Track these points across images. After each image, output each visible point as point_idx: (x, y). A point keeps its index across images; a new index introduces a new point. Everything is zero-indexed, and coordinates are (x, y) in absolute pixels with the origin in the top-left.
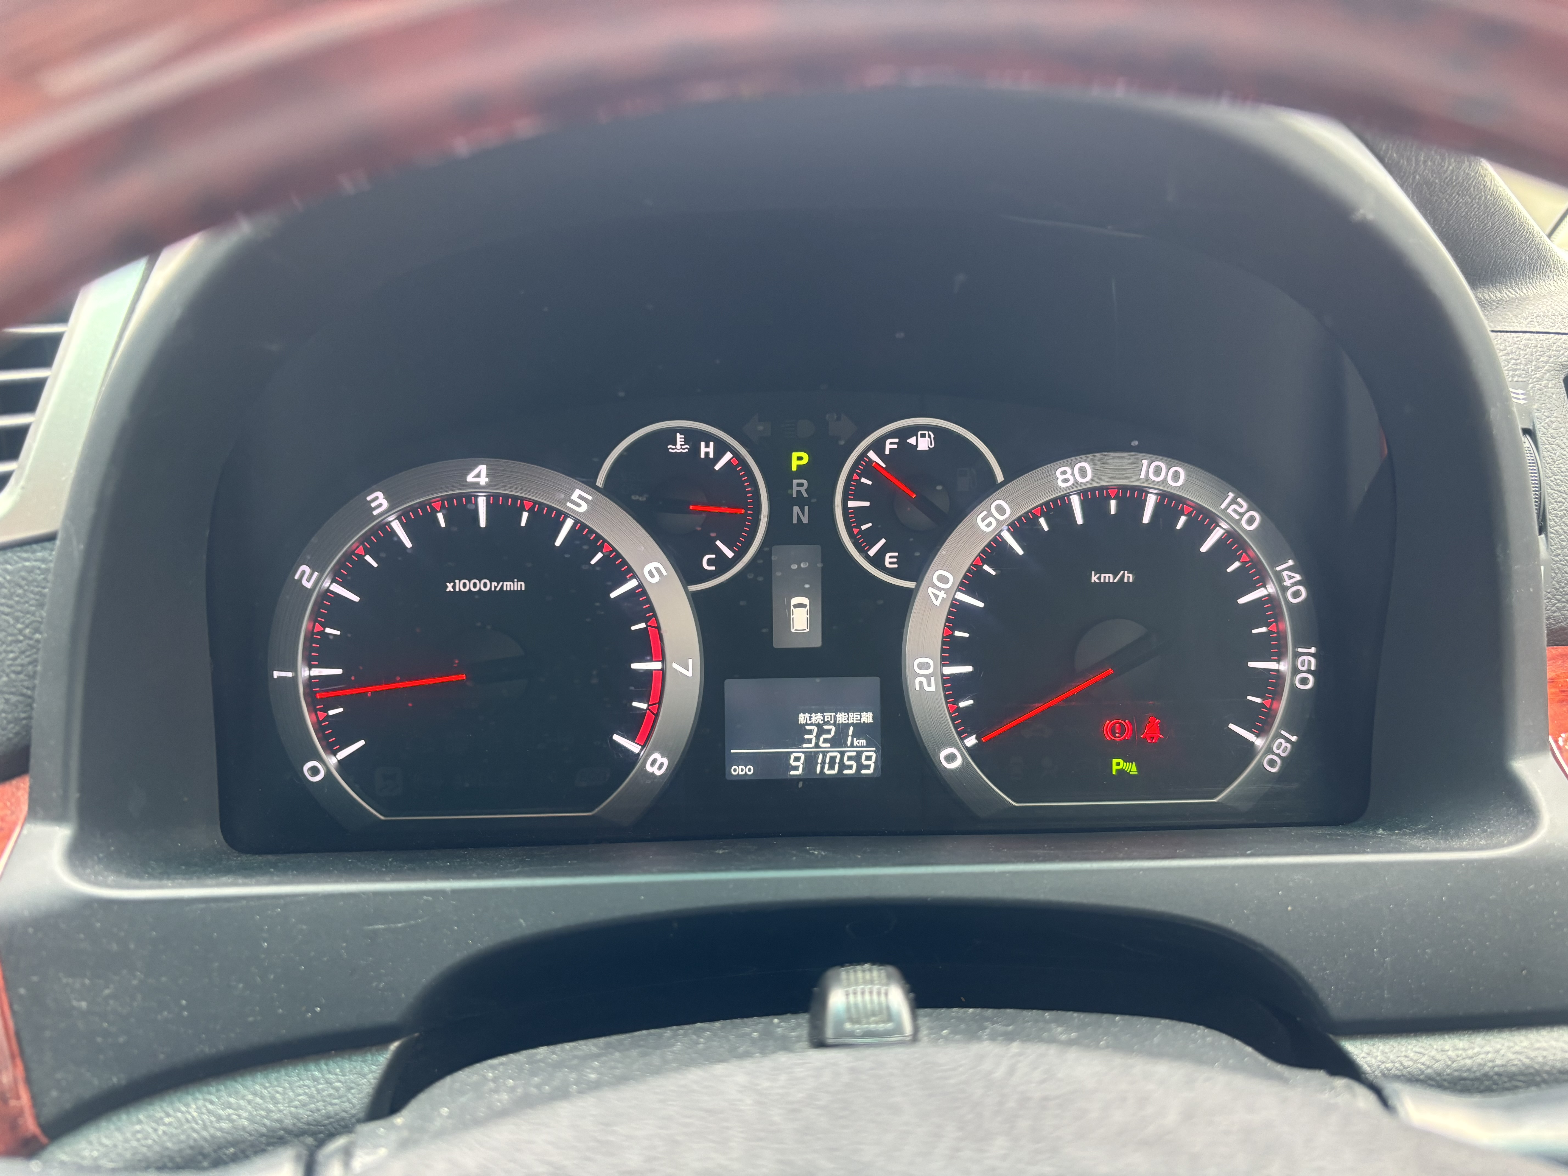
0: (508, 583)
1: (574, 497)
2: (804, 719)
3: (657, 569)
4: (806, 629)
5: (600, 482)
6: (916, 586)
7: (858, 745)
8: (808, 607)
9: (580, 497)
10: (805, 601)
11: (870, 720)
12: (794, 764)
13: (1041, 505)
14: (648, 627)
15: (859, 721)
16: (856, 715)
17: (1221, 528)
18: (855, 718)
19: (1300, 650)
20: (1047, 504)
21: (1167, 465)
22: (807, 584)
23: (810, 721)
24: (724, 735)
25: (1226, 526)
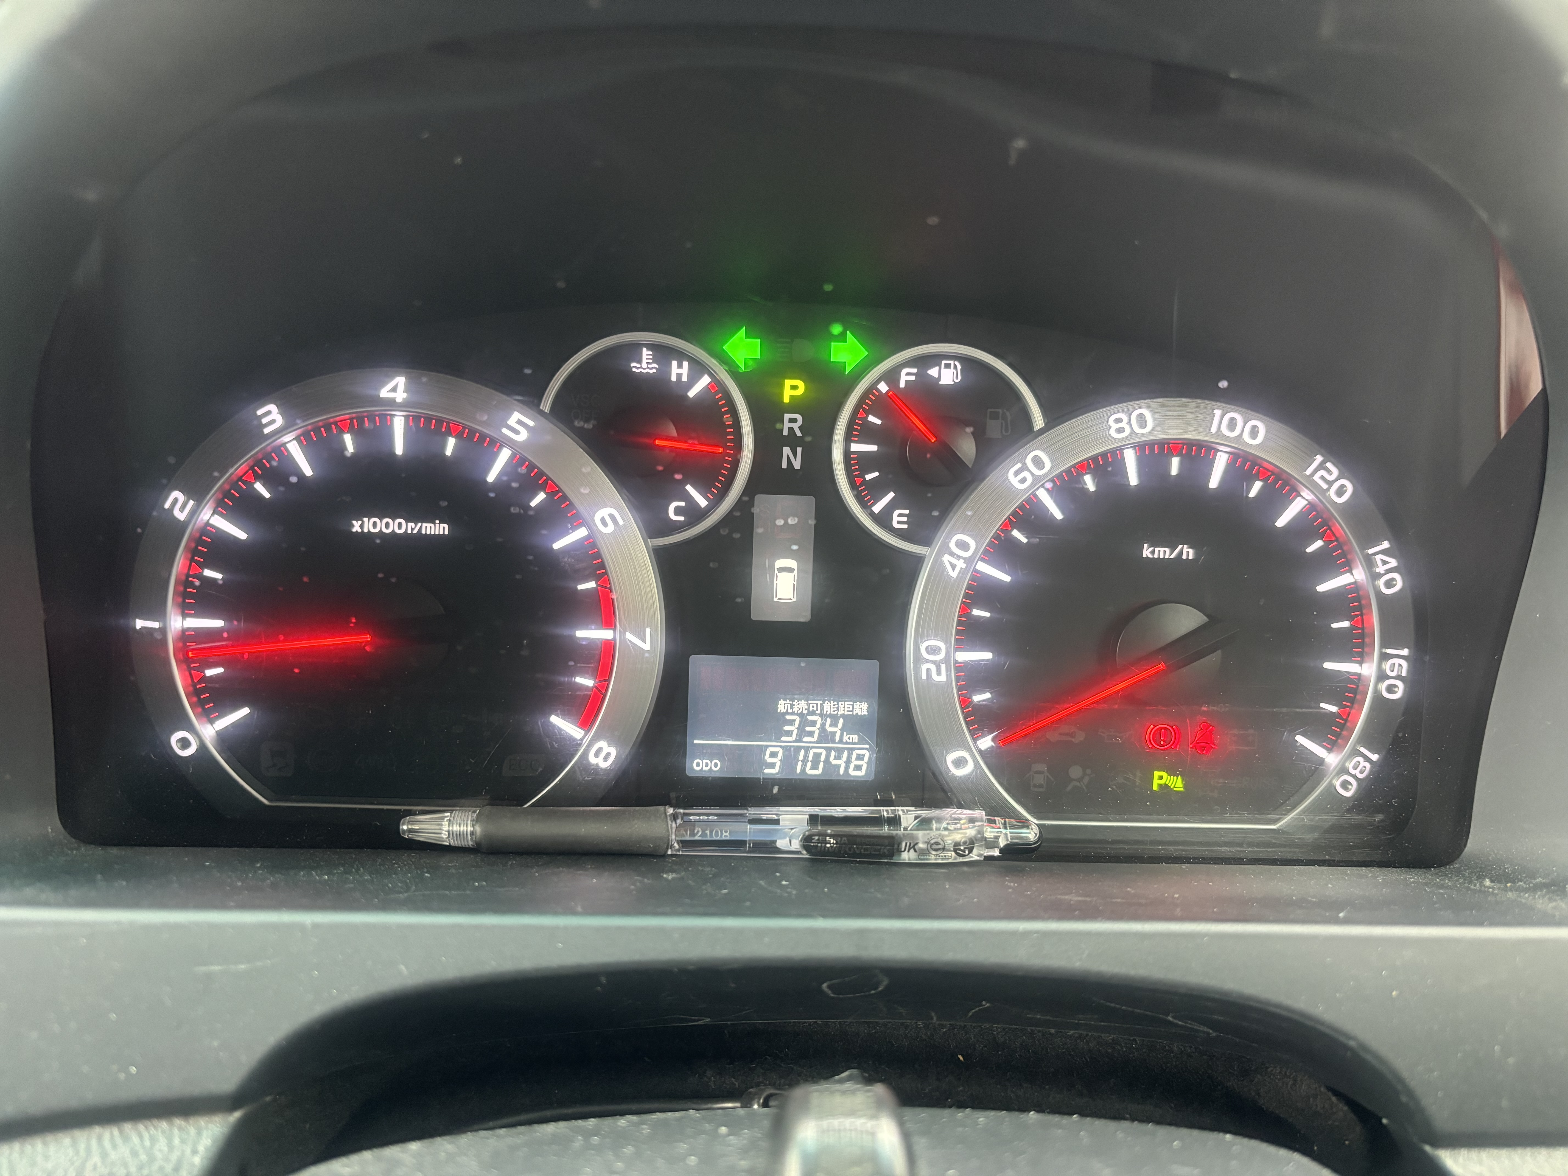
0: (429, 525)
1: (511, 422)
2: (784, 707)
3: (612, 517)
4: (792, 598)
5: (546, 404)
6: (925, 551)
7: (848, 741)
8: (795, 572)
9: (519, 422)
10: (792, 563)
11: (865, 712)
12: (770, 760)
13: (1087, 460)
14: (599, 587)
15: (851, 713)
16: (847, 705)
17: (1304, 498)
18: (846, 709)
19: (1389, 651)
20: (1094, 458)
21: (1244, 417)
22: (795, 544)
23: (792, 710)
24: (687, 722)
25: (1310, 496)
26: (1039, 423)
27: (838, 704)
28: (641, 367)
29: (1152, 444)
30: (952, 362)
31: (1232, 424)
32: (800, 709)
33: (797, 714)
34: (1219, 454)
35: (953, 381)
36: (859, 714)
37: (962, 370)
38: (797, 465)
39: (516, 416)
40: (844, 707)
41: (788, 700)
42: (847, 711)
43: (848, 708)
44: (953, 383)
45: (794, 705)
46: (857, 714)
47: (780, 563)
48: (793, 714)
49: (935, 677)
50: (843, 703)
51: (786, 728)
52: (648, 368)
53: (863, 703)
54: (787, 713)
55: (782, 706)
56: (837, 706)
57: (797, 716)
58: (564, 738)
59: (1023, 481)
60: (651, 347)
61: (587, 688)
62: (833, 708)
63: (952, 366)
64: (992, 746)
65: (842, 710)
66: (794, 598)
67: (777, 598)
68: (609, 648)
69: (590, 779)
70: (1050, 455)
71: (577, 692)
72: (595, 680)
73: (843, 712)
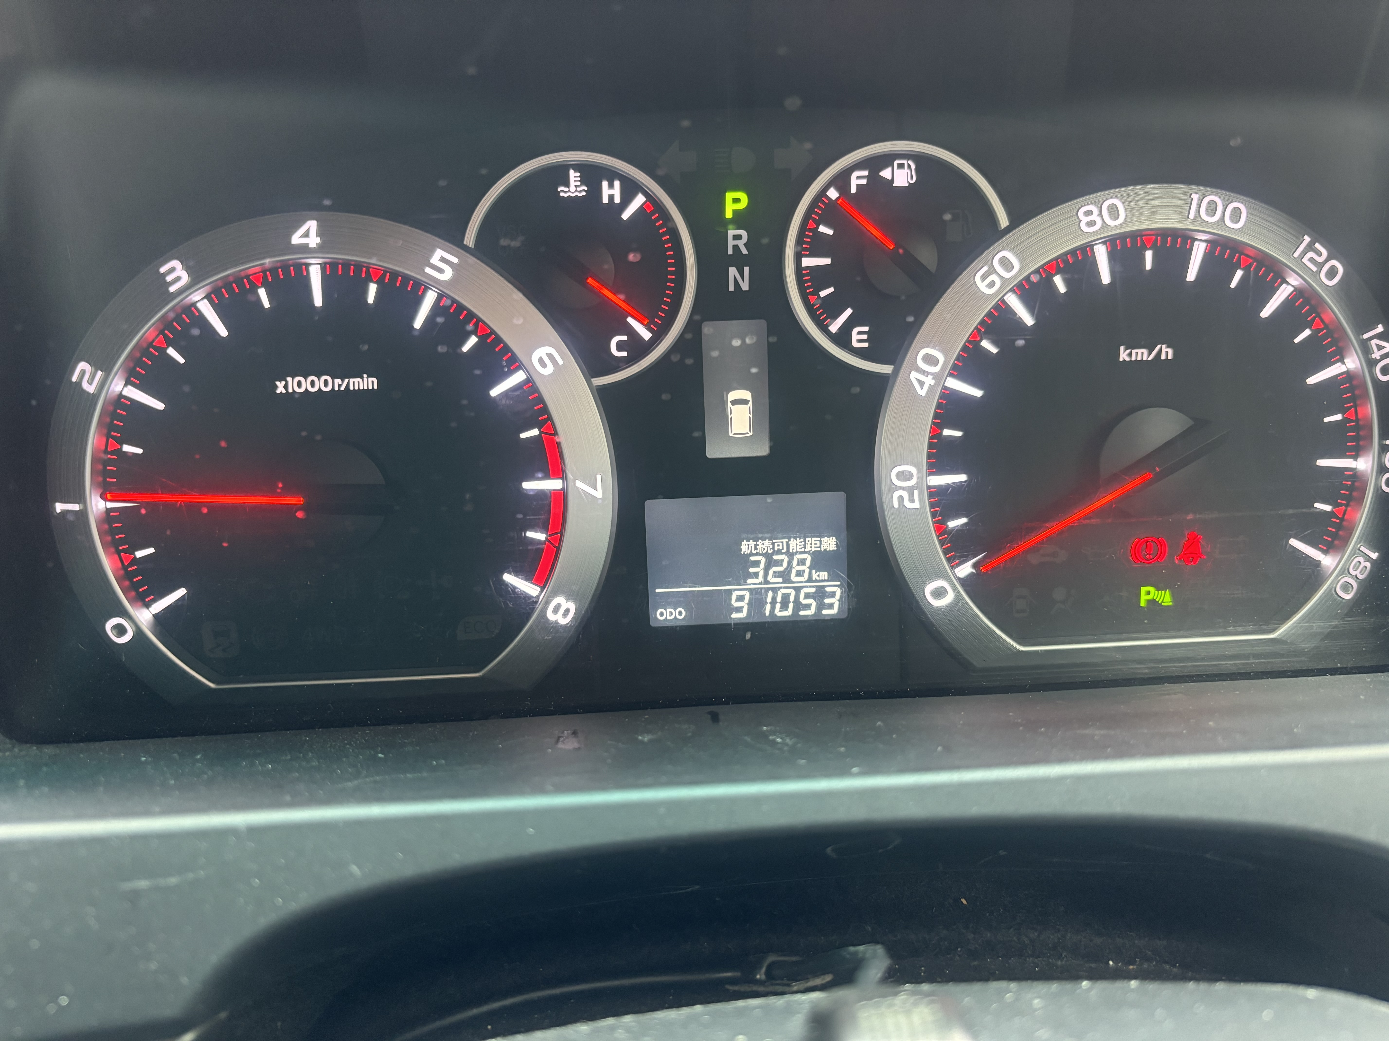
0: (356, 380)
1: (435, 260)
2: (748, 548)
3: (550, 356)
4: (749, 432)
5: (470, 239)
6: (893, 371)
7: (818, 578)
8: (750, 403)
9: (443, 260)
10: (746, 395)
11: (833, 547)
12: (737, 605)
13: (1056, 258)
14: (542, 434)
15: (819, 549)
16: (815, 541)
17: (1290, 284)
18: (813, 546)
20: (1064, 257)
21: (1223, 200)
22: (755, 366)
23: (756, 551)
24: (647, 571)
25: (1297, 280)
26: (1004, 221)
27: (805, 541)
28: (569, 191)
29: (1123, 238)
30: (905, 162)
31: (1212, 209)
32: (764, 549)
33: (762, 554)
34: (1196, 243)
35: (908, 182)
37: (916, 170)
38: (745, 286)
39: (439, 253)
40: (811, 544)
41: (751, 541)
42: (815, 547)
43: (815, 544)
44: (907, 185)
45: (758, 545)
46: (825, 550)
47: (733, 395)
48: (757, 554)
49: (907, 504)
50: (810, 539)
51: (752, 570)
52: (576, 191)
53: (831, 538)
54: (752, 554)
55: (746, 547)
56: (803, 543)
57: (762, 557)
58: (520, 596)
59: (992, 284)
60: (579, 167)
61: (539, 542)
63: (906, 166)
64: (973, 572)
65: (809, 547)
67: (733, 433)
68: (560, 498)
69: (550, 637)
70: (1018, 255)
71: (530, 548)
72: (546, 534)
73: (810, 549)
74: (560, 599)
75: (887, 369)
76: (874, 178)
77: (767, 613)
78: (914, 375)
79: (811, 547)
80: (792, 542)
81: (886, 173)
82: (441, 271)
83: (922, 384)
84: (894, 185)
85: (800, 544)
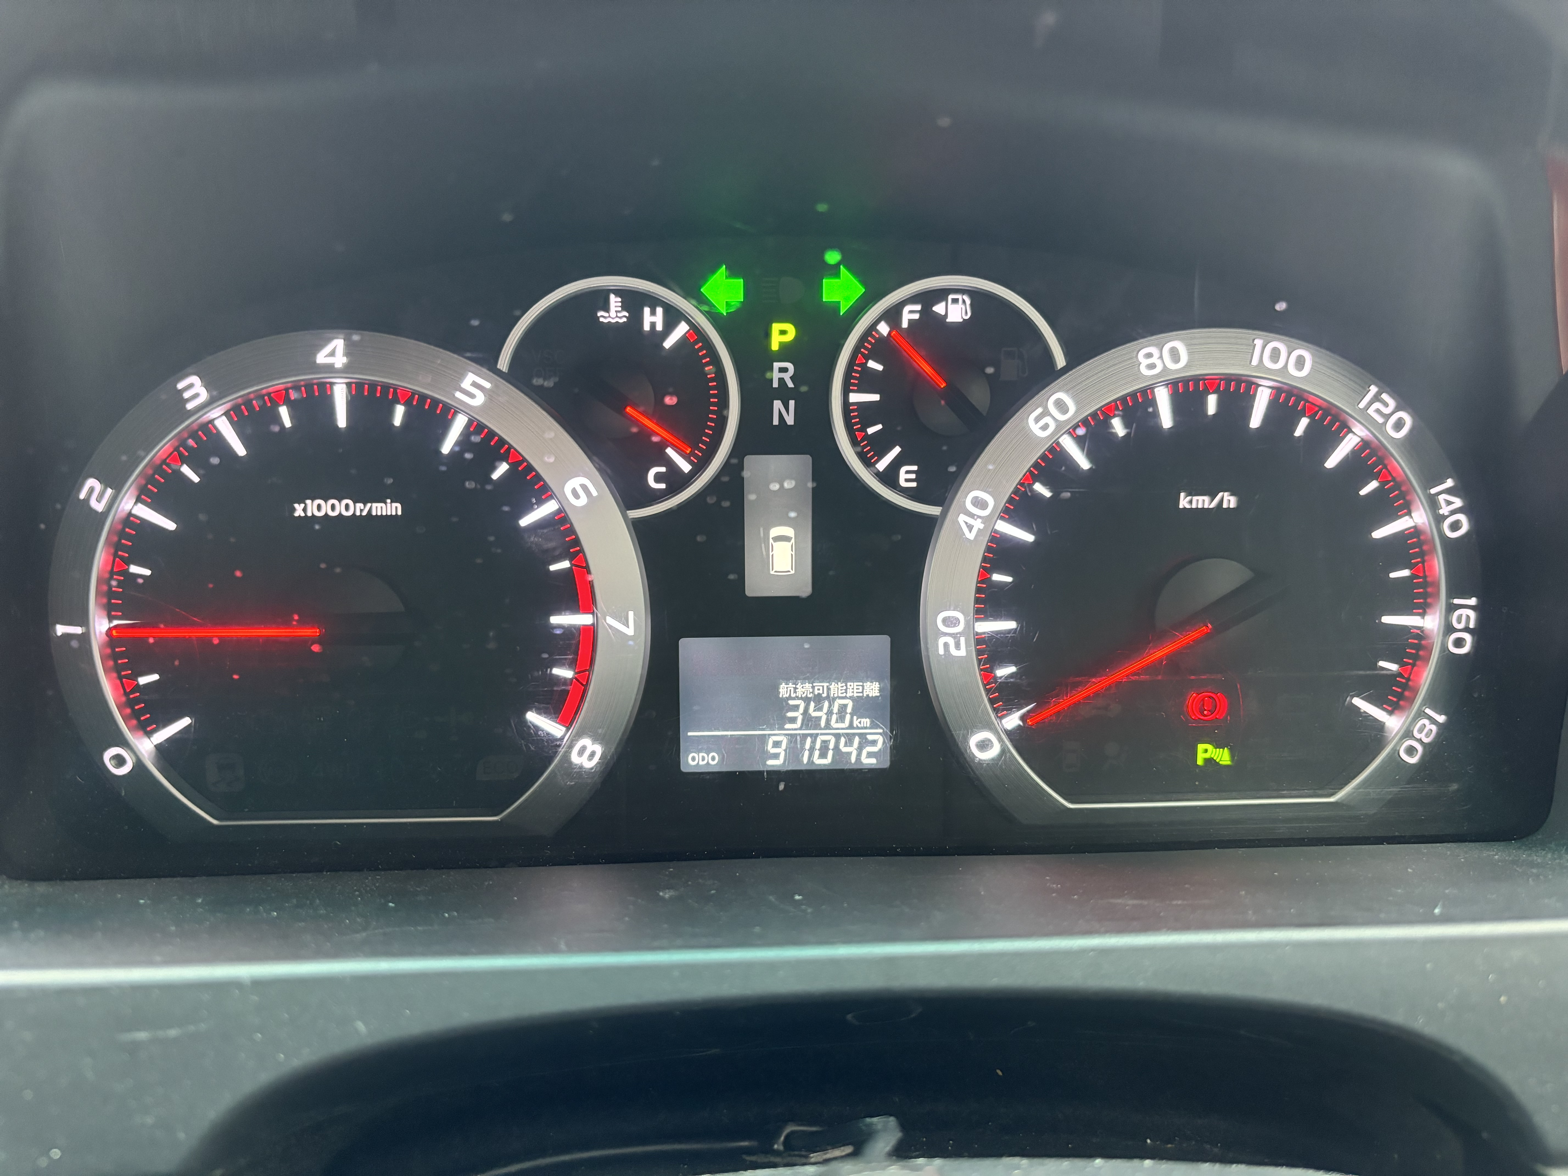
0: (379, 505)
1: (466, 384)
2: (787, 691)
3: (584, 487)
5: (504, 363)
6: (941, 513)
7: (859, 725)
8: (793, 541)
9: (475, 384)
10: (789, 531)
11: (876, 693)
12: (773, 751)
13: (1115, 401)
14: (573, 567)
15: (861, 694)
16: (857, 686)
17: (1356, 434)
18: (855, 691)
19: (1456, 601)
20: (1123, 399)
21: (1288, 347)
22: (792, 510)
23: (795, 694)
24: (679, 715)
25: (1363, 431)
26: (1060, 361)
27: (846, 686)
28: (609, 316)
29: (1186, 381)
30: (959, 297)
31: (1275, 355)
32: (804, 693)
33: (802, 698)
34: (1260, 389)
35: (962, 317)
36: (870, 695)
37: (972, 305)
38: (790, 420)
39: (471, 378)
40: (853, 689)
42: (857, 693)
43: (857, 689)
44: (961, 320)
45: (798, 689)
46: (868, 695)
47: (775, 532)
48: (797, 698)
49: (954, 652)
50: (852, 684)
51: (790, 714)
52: (617, 316)
53: (874, 683)
54: (790, 698)
55: (784, 690)
56: (845, 688)
57: (801, 701)
58: (542, 740)
59: (1045, 427)
60: (618, 292)
61: (565, 681)
62: (841, 690)
63: (961, 301)
64: (1019, 726)
65: (851, 692)
66: (792, 569)
67: (774, 571)
68: (589, 634)
69: (573, 783)
70: (1074, 397)
71: (555, 689)
72: (574, 671)
73: (851, 694)
74: (586, 741)
75: (935, 511)
76: (926, 312)
77: (805, 760)
78: (962, 518)
79: (853, 692)
80: (833, 686)
81: (939, 308)
82: (472, 396)
83: (970, 528)
84: (947, 320)
85: (842, 688)
